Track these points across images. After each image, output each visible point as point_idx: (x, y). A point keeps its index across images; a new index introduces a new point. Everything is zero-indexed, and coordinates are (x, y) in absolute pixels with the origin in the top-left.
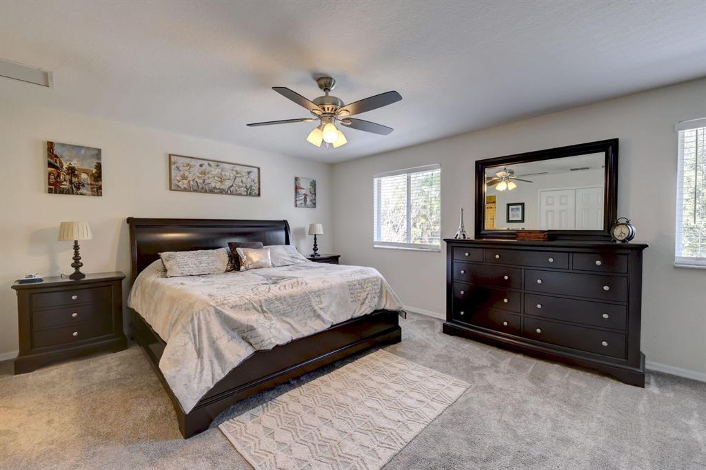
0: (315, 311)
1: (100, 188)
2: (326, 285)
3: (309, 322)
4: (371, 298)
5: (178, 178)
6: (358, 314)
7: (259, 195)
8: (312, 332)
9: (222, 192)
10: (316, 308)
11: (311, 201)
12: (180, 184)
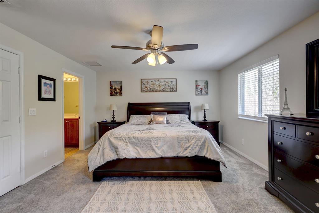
0: (152, 147)
1: (121, 93)
2: (163, 135)
3: (148, 152)
4: (192, 148)
5: (144, 88)
6: (181, 155)
7: (176, 91)
8: (148, 157)
9: (160, 91)
10: (154, 146)
11: (205, 92)
12: (145, 90)
